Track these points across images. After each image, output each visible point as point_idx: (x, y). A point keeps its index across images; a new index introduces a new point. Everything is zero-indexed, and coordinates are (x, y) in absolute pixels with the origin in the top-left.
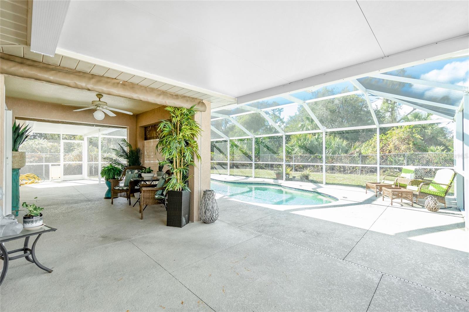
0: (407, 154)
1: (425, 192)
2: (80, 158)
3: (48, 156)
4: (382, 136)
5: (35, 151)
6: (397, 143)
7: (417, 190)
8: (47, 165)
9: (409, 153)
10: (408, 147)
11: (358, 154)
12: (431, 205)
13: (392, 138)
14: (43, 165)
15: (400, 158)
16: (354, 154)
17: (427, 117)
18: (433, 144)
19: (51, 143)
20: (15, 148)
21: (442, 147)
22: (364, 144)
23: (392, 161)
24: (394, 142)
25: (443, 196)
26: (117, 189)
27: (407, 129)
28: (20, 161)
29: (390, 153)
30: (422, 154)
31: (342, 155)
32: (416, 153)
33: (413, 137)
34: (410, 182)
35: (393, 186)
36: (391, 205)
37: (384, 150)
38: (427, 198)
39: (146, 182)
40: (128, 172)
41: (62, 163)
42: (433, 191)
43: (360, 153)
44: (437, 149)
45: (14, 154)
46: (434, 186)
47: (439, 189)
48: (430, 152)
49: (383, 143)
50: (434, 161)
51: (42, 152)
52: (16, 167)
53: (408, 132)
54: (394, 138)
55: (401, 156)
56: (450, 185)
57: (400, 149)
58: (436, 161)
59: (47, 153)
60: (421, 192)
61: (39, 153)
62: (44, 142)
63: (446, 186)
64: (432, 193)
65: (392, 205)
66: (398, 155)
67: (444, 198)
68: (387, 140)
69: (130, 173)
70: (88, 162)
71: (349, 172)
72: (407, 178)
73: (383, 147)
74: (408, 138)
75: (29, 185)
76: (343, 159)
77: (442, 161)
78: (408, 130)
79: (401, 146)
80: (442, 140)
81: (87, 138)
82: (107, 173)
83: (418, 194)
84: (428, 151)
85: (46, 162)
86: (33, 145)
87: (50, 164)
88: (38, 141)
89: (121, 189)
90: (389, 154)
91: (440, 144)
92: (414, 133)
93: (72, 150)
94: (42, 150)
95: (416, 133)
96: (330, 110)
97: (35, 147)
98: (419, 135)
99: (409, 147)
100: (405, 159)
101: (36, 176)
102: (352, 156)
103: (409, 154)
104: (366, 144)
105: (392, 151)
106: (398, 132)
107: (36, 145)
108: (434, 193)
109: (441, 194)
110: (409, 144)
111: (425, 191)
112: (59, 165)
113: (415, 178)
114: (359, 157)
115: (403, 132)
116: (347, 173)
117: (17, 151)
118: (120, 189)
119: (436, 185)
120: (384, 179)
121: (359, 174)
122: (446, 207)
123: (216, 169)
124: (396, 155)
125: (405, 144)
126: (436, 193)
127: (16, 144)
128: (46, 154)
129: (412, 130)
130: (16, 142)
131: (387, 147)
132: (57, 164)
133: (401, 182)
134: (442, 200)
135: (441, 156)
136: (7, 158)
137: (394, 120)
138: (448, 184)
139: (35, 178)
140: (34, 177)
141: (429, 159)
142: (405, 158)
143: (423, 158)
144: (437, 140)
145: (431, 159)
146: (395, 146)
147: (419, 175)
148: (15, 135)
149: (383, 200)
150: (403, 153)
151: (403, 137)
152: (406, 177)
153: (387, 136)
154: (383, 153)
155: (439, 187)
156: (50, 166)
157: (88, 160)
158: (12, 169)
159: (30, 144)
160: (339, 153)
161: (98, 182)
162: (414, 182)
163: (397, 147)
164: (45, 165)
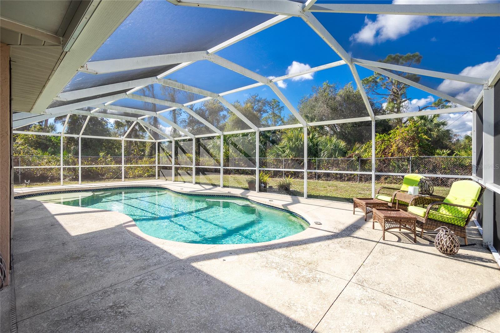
0: (411, 158)
1: (436, 219)
4: (385, 136)
6: (401, 144)
7: (423, 216)
9: (414, 156)
10: (412, 150)
11: (357, 157)
12: (445, 244)
13: (395, 139)
15: (404, 163)
16: (352, 157)
17: (433, 118)
18: (438, 147)
21: (448, 150)
22: (364, 145)
23: (395, 166)
24: (397, 143)
25: (462, 225)
27: (411, 128)
29: (393, 156)
30: (429, 158)
31: (339, 158)
32: (422, 157)
33: (419, 137)
34: (413, 200)
35: (390, 205)
36: (382, 239)
37: (386, 153)
38: (439, 230)
42: (448, 216)
43: (359, 156)
44: (443, 152)
46: (449, 208)
47: (457, 215)
48: (436, 156)
49: (385, 145)
50: (441, 166)
53: (413, 131)
54: (397, 138)
55: (405, 160)
56: (474, 208)
57: (403, 152)
58: (444, 166)
60: (428, 219)
63: (468, 209)
64: (446, 220)
65: (384, 239)
66: (401, 159)
67: (464, 228)
68: (389, 141)
71: (346, 179)
72: (409, 193)
73: (385, 149)
74: (413, 138)
76: (340, 163)
77: (450, 166)
78: (413, 129)
79: (405, 149)
80: (447, 143)
83: (424, 222)
84: (434, 155)
90: (391, 158)
91: (446, 148)
92: (420, 133)
95: (422, 133)
96: (331, 108)
98: (426, 135)
99: (414, 149)
100: (409, 164)
102: (350, 160)
103: (414, 158)
104: (367, 146)
105: (395, 154)
106: (402, 131)
108: (449, 221)
109: (459, 223)
110: (414, 146)
111: (435, 217)
113: (420, 193)
114: (358, 160)
115: (408, 131)
116: (344, 180)
119: (452, 207)
120: (379, 192)
121: (357, 181)
122: (467, 244)
123: (180, 175)
124: (399, 158)
125: (409, 146)
126: (452, 221)
129: (418, 130)
131: (390, 149)
133: (400, 198)
134: (461, 231)
135: (449, 161)
137: (400, 121)
138: (470, 206)
141: (436, 164)
142: (409, 162)
143: (430, 162)
144: (442, 143)
145: (438, 164)
146: (399, 148)
147: (426, 189)
149: (374, 228)
150: (407, 156)
151: (408, 137)
152: (408, 191)
153: (390, 136)
154: (385, 157)
155: (456, 210)
160: (335, 157)
162: (418, 201)
163: (401, 150)
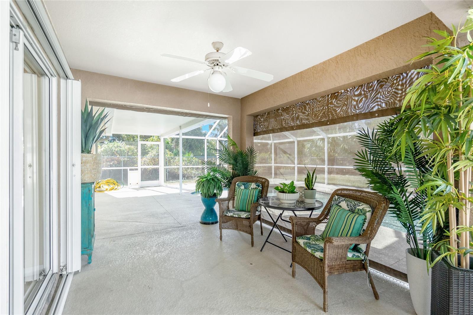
2: (154, 161)
3: (126, 159)
5: (114, 155)
8: (126, 169)
14: (121, 169)
19: (128, 146)
20: (87, 147)
26: (229, 215)
28: (94, 169)
39: (295, 212)
40: (239, 186)
41: (140, 167)
45: (84, 159)
51: (120, 155)
52: (87, 180)
59: (125, 156)
61: (118, 156)
62: (122, 145)
69: (243, 187)
70: (165, 166)
75: (109, 192)
81: (164, 138)
82: (205, 186)
85: (124, 166)
86: (113, 148)
87: (128, 168)
88: (117, 144)
89: (237, 216)
93: (147, 153)
94: (121, 153)
97: (114, 150)
101: (115, 182)
107: (115, 148)
112: (137, 169)
117: (89, 152)
118: (234, 216)
127: (88, 140)
128: (125, 158)
130: (88, 137)
132: (135, 169)
136: (73, 165)
139: (114, 184)
140: (114, 182)
148: (86, 126)
156: (128, 170)
157: (164, 164)
158: (82, 183)
159: (110, 147)
161: (178, 191)
164: (123, 169)
